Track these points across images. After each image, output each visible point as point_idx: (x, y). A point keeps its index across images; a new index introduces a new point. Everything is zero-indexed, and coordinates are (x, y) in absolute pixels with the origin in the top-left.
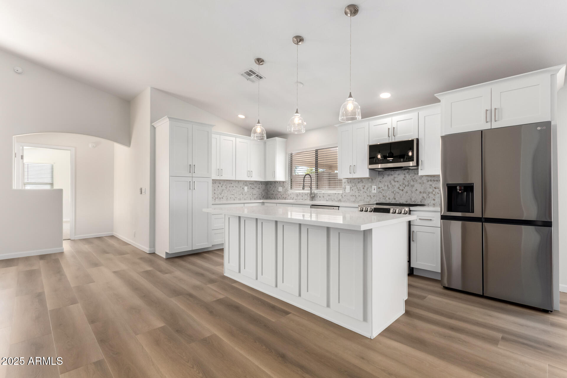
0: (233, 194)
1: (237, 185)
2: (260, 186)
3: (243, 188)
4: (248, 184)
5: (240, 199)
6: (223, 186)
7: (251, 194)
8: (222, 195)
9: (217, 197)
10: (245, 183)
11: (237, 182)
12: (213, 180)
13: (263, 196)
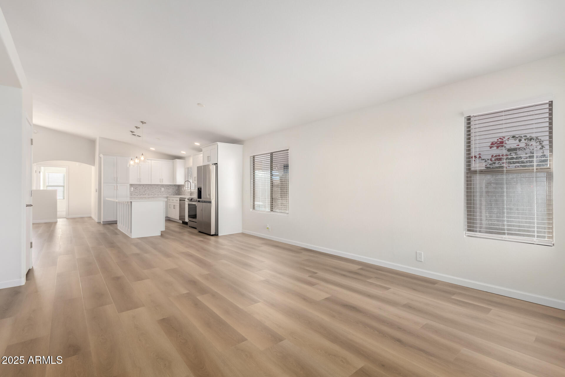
0: (153, 192)
1: (156, 187)
2: (174, 187)
3: (160, 189)
4: (164, 186)
5: (158, 195)
6: (146, 188)
7: (167, 192)
8: (145, 193)
9: (141, 194)
10: (163, 186)
11: (156, 185)
12: (130, 184)
13: (176, 193)
